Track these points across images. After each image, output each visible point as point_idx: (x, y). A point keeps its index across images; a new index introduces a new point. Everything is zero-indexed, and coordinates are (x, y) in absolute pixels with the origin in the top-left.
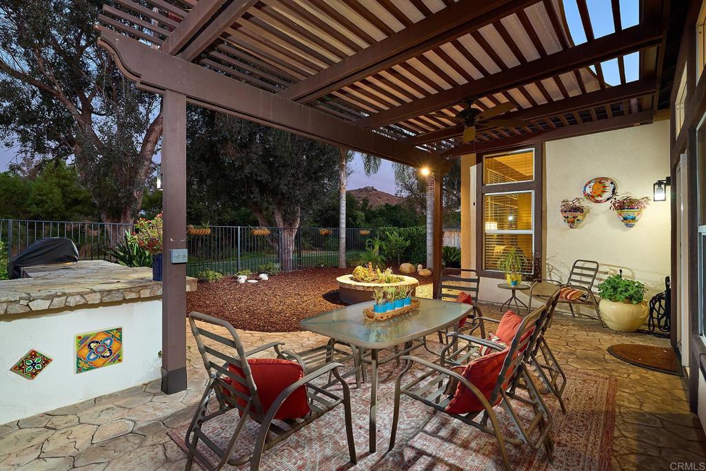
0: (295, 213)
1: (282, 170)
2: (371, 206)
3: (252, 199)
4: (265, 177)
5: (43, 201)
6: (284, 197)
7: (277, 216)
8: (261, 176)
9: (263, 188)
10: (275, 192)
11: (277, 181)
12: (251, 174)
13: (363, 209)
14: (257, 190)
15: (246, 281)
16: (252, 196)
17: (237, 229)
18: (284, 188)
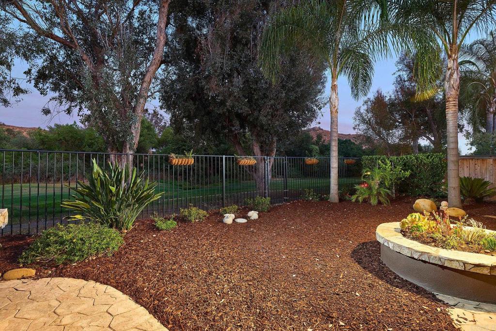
0: (272, 143)
1: (261, 102)
2: (324, 141)
3: (234, 131)
4: (245, 110)
5: (92, 144)
6: (263, 129)
7: (255, 148)
8: (241, 109)
9: (243, 120)
10: (254, 125)
11: (256, 113)
12: (233, 107)
13: (317, 143)
14: (238, 123)
15: (234, 220)
16: (233, 129)
17: (222, 158)
18: (263, 120)
